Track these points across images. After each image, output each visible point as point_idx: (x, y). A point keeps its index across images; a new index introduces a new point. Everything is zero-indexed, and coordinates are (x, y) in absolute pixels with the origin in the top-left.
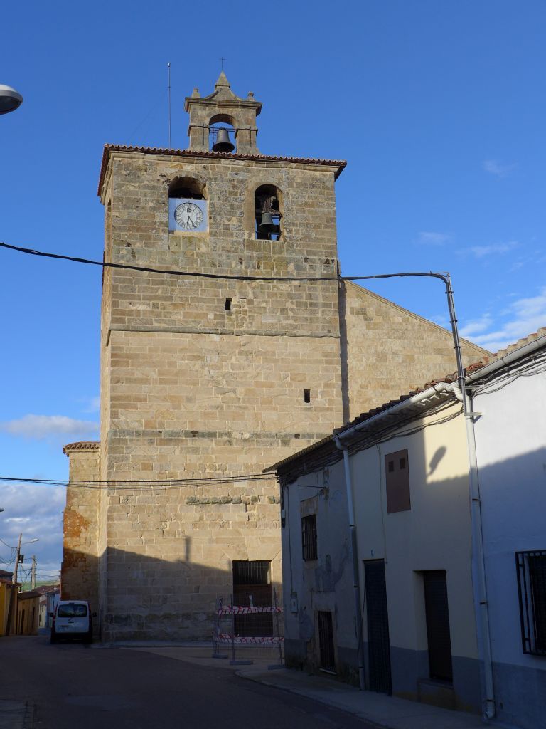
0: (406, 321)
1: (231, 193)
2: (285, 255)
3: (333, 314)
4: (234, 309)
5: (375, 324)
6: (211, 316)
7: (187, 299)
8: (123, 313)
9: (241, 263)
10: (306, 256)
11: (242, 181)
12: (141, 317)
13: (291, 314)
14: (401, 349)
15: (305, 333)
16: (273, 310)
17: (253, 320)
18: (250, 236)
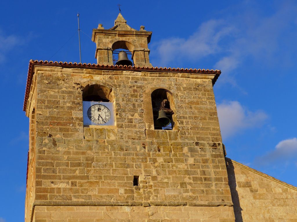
0: (285, 191)
1: (132, 96)
2: (179, 140)
3: (224, 187)
4: (141, 185)
5: (260, 195)
6: (122, 191)
7: (101, 178)
8: (45, 190)
9: (144, 147)
10: (196, 141)
11: (140, 87)
12: (61, 194)
13: (189, 187)
14: (285, 214)
15: (203, 203)
16: (174, 185)
17: (158, 193)
18: (150, 127)
